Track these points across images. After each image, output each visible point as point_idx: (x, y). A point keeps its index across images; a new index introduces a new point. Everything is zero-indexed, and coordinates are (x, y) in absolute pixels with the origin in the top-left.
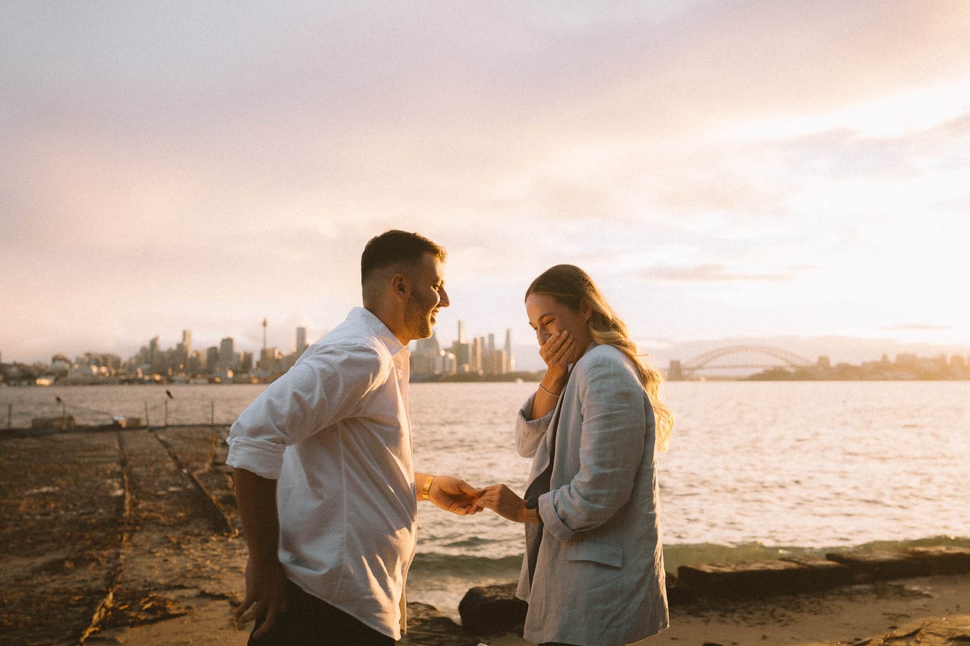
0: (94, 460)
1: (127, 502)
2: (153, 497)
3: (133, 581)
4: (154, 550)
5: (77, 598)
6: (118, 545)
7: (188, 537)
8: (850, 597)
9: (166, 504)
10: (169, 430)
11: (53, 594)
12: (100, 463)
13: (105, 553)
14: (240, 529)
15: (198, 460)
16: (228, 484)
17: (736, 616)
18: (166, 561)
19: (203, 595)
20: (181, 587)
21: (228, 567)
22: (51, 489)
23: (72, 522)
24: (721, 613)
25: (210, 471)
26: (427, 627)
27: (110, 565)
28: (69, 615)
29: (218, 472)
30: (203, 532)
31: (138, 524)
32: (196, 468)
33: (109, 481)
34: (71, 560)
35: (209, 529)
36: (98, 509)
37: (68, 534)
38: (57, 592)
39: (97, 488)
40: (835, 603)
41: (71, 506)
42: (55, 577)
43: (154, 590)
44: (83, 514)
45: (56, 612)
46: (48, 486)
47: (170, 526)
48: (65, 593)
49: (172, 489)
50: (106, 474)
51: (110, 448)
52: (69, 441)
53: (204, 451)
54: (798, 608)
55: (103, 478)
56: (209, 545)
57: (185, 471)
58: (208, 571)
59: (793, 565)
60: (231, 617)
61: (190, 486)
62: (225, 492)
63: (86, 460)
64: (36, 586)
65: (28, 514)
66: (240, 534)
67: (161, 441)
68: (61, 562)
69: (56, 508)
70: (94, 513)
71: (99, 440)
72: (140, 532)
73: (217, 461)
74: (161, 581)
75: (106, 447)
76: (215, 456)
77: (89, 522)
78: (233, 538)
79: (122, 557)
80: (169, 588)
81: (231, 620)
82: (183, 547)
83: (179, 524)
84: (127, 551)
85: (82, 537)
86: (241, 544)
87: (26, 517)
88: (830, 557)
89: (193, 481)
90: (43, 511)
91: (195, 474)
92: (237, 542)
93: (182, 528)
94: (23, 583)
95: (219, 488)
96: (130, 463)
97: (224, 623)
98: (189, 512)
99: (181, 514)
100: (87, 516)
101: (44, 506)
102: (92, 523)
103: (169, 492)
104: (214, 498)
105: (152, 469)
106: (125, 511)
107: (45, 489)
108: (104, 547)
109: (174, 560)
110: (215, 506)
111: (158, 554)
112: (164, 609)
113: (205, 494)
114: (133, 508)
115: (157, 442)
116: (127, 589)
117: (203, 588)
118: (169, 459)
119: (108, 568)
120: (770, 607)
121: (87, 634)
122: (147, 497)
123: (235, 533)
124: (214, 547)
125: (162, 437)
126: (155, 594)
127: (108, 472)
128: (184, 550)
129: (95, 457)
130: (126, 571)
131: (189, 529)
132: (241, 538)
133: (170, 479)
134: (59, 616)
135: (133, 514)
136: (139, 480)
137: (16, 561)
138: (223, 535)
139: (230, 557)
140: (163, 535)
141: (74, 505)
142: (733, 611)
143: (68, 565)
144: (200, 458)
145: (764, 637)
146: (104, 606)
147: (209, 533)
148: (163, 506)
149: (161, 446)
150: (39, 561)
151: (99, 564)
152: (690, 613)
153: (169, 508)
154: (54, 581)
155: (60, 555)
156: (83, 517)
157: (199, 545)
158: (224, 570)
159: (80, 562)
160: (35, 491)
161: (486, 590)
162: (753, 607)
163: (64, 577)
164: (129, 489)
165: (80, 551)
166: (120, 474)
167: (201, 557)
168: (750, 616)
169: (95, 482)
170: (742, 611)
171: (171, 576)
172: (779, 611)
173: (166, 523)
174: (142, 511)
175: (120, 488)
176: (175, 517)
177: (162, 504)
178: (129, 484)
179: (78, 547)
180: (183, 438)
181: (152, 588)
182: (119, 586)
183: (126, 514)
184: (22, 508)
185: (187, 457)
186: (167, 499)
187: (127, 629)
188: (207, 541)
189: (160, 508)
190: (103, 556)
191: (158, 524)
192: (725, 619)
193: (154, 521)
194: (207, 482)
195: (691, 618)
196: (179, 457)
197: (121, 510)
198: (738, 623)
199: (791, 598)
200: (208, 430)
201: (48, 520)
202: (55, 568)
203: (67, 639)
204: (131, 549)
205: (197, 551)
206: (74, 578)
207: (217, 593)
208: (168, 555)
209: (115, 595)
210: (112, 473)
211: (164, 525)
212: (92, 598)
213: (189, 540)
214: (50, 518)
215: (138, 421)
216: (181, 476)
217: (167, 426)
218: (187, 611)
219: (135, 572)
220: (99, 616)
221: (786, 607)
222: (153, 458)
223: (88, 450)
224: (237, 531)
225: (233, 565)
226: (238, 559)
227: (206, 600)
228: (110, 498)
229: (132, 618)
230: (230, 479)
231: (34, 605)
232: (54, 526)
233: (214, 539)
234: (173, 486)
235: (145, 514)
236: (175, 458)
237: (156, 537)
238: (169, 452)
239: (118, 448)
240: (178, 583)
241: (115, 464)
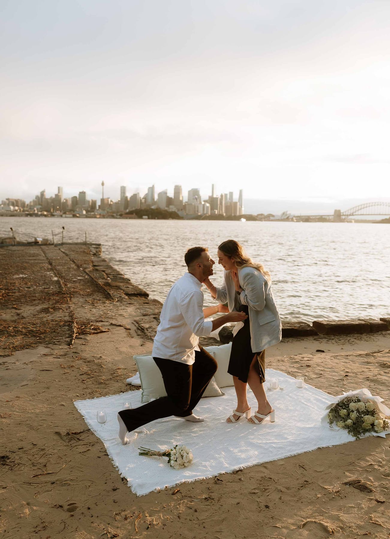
0: (36, 261)
1: (62, 284)
2: (72, 282)
3: (81, 318)
4: (84, 306)
5: (62, 323)
6: (67, 303)
7: (96, 301)
8: (384, 336)
9: (80, 285)
10: (64, 246)
11: (51, 321)
12: (40, 263)
13: (64, 306)
14: (117, 298)
15: (85, 263)
16: (105, 276)
17: (333, 341)
18: (91, 310)
19: (112, 324)
20: (102, 321)
21: (118, 314)
22: (24, 276)
23: (42, 292)
24: (327, 340)
25: (93, 269)
26: (206, 341)
27: (68, 311)
28: (63, 329)
29: (97, 270)
30: (101, 299)
31: (72, 294)
32: (86, 268)
33: (48, 273)
34: (52, 308)
35: (103, 298)
36: (50, 286)
37: (44, 297)
38: (52, 321)
39: (45, 276)
40: (377, 337)
41: (38, 284)
42: (48, 315)
43: (91, 322)
44: (45, 288)
45: (57, 328)
46: (22, 274)
47: (86, 295)
48: (56, 321)
49: (79, 278)
50: (45, 269)
51: (40, 255)
52: (18, 251)
53: (86, 258)
54: (361, 339)
55: (45, 271)
56: (106, 304)
57: (81, 269)
58: (109, 316)
59: (363, 322)
60: (127, 333)
61: (86, 277)
62: (104, 280)
63: (32, 261)
64: (42, 318)
65: (21, 287)
66: (118, 301)
67: (64, 253)
68: (48, 308)
69: (32, 285)
70: (49, 288)
71: (33, 250)
72: (74, 297)
73: (94, 264)
74: (93, 319)
75: (38, 255)
76: (93, 262)
77: (49, 292)
78: (115, 302)
79: (71, 308)
80: (97, 321)
81: (127, 334)
82: (96, 305)
83: (89, 295)
84: (73, 306)
85: (50, 299)
86: (120, 305)
87: (21, 288)
88: (381, 319)
89: (87, 274)
90: (27, 286)
91: (87, 270)
92: (118, 304)
93: (91, 297)
94: (36, 316)
95: (101, 278)
96: (53, 264)
97: (125, 336)
98: (91, 290)
99: (88, 290)
100: (48, 289)
101: (26, 284)
102: (51, 293)
103: (79, 279)
104: (100, 283)
105: (65, 267)
106: (63, 288)
107: (21, 276)
108: (62, 303)
109: (94, 310)
110: (102, 287)
111: (86, 308)
112: (99, 329)
113: (95, 281)
114: (66, 287)
115: (62, 253)
116: (80, 321)
117: (111, 322)
118: (71, 262)
119: (68, 312)
120: (349, 338)
121: (75, 337)
122: (70, 281)
123: (115, 299)
124: (108, 305)
125: (63, 250)
126: (92, 324)
127: (46, 268)
128: (96, 306)
129: (35, 260)
130: (76, 314)
131: (94, 297)
132: (119, 302)
133: (76, 273)
134: (60, 330)
135: (66, 289)
136: (62, 273)
137: (28, 307)
138: (111, 301)
139: (117, 310)
140: (84, 299)
141: (39, 284)
142: (333, 339)
143: (51, 310)
144: (85, 262)
145: (342, 349)
146: (75, 327)
147: (104, 299)
148: (79, 286)
149: (64, 255)
150: (39, 308)
151: (64, 311)
152: (314, 340)
153: (81, 287)
154: (48, 316)
155: (45, 306)
156: (46, 290)
157: (102, 304)
158: (117, 315)
159: (54, 309)
160: (17, 276)
161: (230, 327)
162: (342, 338)
163: (52, 315)
164: (60, 278)
165: (52, 304)
166: (52, 270)
167: (105, 310)
168: (339, 341)
169: (42, 273)
170: (336, 339)
171: (96, 317)
172: (352, 340)
173: (84, 294)
174: (71, 287)
175: (55, 277)
176: (86, 292)
177: (77, 284)
178: (58, 274)
179: (51, 303)
180: (73, 251)
181: (90, 321)
182: (76, 320)
183: (64, 289)
184: (17, 284)
185: (79, 262)
186: (79, 283)
187: (88, 335)
188: (104, 303)
189: (78, 287)
190: (63, 307)
191: (80, 295)
192: (328, 342)
193: (78, 293)
194: (94, 275)
195: (314, 341)
196: (75, 261)
197: (60, 287)
198: (333, 344)
199: (359, 335)
200: (84, 247)
201: (31, 290)
202: (46, 311)
203: (68, 337)
204: (73, 304)
205: (102, 307)
206: (56, 316)
207: (117, 324)
208: (90, 308)
209: (76, 323)
210: (48, 269)
211: (83, 295)
212: (69, 324)
213: (97, 302)
214: (32, 289)
215: (47, 240)
216: (80, 271)
217: (62, 244)
218: (108, 330)
219: (80, 314)
220: (76, 330)
221: (355, 339)
222: (64, 261)
223: (30, 256)
224: (116, 299)
225: (120, 313)
226: (121, 311)
227: (114, 327)
228: (54, 281)
229: (88, 331)
230: (105, 274)
231: (47, 325)
232: (35, 293)
233: (107, 302)
234: (79, 276)
235: (72, 290)
236: (73, 261)
237: (81, 300)
238: (70, 259)
239: (44, 255)
240: (100, 320)
241: (47, 264)
